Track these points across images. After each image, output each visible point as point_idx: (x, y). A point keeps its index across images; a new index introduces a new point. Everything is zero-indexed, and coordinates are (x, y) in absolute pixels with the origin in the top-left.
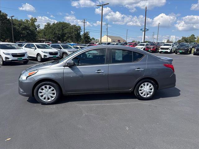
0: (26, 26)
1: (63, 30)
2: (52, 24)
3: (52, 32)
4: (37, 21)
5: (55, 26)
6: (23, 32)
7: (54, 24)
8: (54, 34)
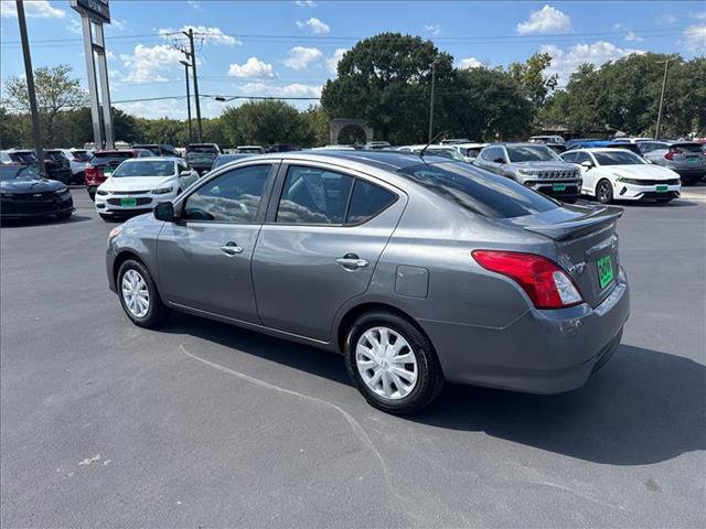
0: (501, 88)
1: (639, 85)
2: (597, 69)
3: (594, 100)
4: (549, 65)
5: (610, 74)
6: (491, 107)
7: (607, 67)
8: (601, 105)
